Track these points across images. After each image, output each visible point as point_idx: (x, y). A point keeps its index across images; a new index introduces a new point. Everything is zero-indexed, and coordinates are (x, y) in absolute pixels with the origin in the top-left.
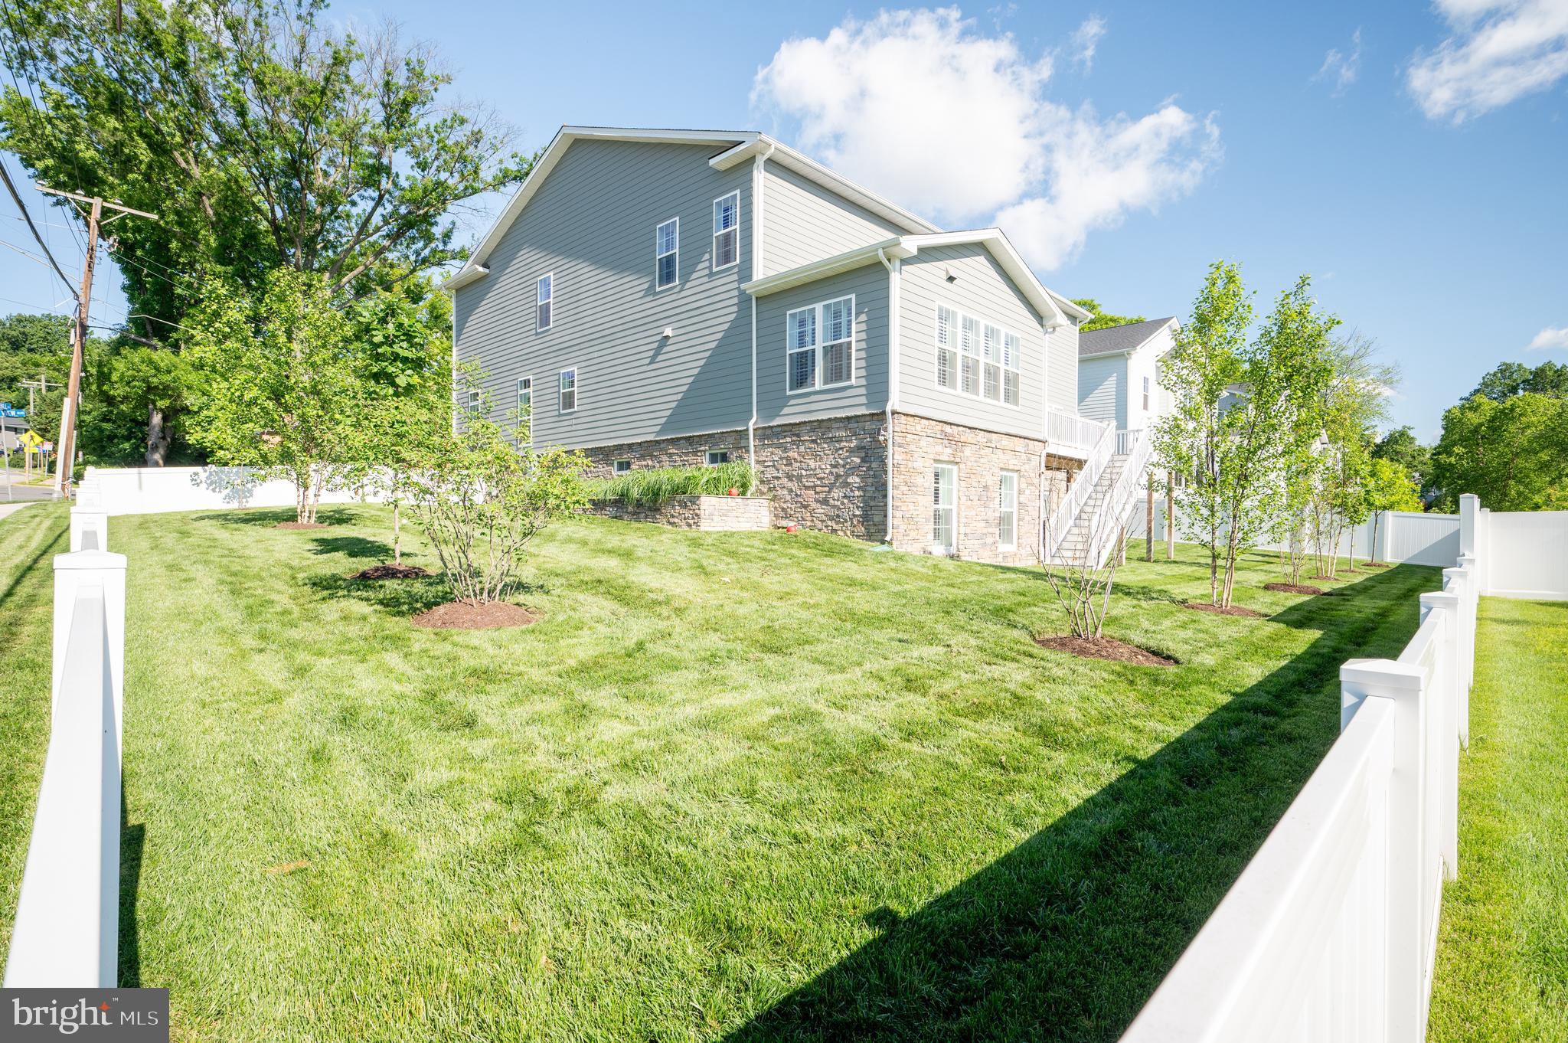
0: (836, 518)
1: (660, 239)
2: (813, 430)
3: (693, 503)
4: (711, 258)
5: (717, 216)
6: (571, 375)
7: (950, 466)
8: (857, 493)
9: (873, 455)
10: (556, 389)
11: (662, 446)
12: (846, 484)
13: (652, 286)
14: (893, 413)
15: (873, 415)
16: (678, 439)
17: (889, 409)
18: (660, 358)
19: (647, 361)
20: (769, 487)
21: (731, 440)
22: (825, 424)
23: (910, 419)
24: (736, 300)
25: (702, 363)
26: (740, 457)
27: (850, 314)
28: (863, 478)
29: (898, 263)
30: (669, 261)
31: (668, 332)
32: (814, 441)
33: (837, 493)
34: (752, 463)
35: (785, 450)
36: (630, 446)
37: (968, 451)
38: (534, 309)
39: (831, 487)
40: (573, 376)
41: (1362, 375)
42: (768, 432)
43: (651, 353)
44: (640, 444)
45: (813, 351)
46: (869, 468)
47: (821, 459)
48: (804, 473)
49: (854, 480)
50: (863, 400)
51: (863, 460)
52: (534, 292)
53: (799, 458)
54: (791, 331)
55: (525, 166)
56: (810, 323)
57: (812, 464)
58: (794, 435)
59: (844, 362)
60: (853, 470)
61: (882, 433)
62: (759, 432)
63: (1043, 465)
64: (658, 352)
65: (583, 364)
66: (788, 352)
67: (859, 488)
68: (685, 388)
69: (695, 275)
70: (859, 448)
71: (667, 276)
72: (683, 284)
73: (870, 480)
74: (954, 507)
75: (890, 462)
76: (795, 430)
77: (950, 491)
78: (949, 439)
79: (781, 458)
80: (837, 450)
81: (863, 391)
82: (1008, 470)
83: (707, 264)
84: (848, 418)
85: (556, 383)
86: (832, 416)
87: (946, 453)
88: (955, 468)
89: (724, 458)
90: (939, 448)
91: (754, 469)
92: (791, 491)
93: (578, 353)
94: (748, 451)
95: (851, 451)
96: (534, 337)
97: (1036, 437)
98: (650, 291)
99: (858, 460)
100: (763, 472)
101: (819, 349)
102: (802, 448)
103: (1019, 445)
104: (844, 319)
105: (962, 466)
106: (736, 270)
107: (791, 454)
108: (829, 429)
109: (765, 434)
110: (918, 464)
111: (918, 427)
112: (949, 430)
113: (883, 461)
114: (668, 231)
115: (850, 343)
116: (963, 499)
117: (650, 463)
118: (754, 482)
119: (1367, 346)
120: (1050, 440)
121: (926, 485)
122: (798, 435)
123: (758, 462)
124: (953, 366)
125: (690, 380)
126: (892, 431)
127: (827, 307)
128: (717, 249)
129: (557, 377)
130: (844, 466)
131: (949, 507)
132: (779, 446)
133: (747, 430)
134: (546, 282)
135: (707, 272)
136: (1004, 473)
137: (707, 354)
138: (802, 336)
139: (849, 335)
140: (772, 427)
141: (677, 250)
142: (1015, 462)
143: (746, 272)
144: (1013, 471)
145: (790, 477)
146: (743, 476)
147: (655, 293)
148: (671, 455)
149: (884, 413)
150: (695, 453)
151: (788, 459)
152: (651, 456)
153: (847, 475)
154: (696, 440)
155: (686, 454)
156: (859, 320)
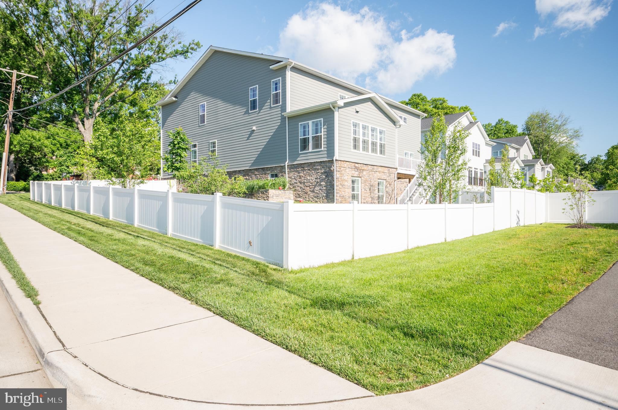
0: (317, 197)
1: (251, 93)
2: (309, 166)
3: (266, 192)
4: (271, 102)
5: (273, 86)
6: (214, 143)
7: (358, 178)
8: (324, 188)
9: (329, 175)
10: (208, 148)
11: (252, 171)
12: (320, 185)
13: (248, 111)
14: (336, 160)
15: (329, 161)
16: (259, 169)
17: (334, 159)
18: (251, 138)
19: (246, 139)
20: (293, 187)
21: (279, 169)
22: (313, 164)
23: (342, 162)
24: (280, 118)
25: (267, 140)
26: (282, 176)
27: (321, 125)
28: (326, 183)
29: (337, 108)
30: (254, 102)
31: (254, 128)
32: (309, 170)
33: (317, 188)
34: (287, 178)
35: (299, 173)
36: (239, 171)
37: (365, 173)
38: (198, 116)
39: (315, 186)
40: (215, 143)
41: (565, 133)
42: (293, 166)
43: (248, 136)
44: (243, 170)
45: (309, 138)
46: (328, 179)
47: (312, 176)
48: (306, 181)
49: (323, 183)
50: (326, 156)
51: (326, 177)
52: (198, 109)
53: (304, 176)
54: (301, 130)
55: (185, 49)
56: (307, 127)
57: (309, 178)
58: (302, 167)
59: (320, 142)
60: (322, 180)
61: (332, 167)
62: (289, 166)
63: (396, 177)
64: (250, 135)
65: (220, 139)
66: (300, 138)
67: (325, 186)
68: (261, 150)
69: (264, 108)
70: (325, 172)
71: (254, 107)
72: (260, 110)
73: (328, 184)
74: (360, 193)
75: (335, 177)
76: (302, 166)
77: (358, 187)
78: (357, 169)
79: (298, 176)
80: (317, 173)
81: (326, 152)
82: (381, 179)
83: (269, 104)
84: (321, 162)
85: (208, 146)
86: (315, 161)
87: (356, 174)
88: (360, 179)
89: (276, 176)
90: (353, 172)
91: (287, 179)
92: (301, 188)
93: (217, 135)
94: (285, 173)
95: (322, 173)
96: (198, 128)
97: (393, 167)
98: (247, 113)
99: (324, 177)
100: (291, 181)
101: (310, 136)
102: (305, 172)
103: (386, 170)
104: (319, 127)
105: (363, 178)
106: (280, 107)
107: (301, 174)
108: (314, 165)
109: (291, 167)
110: (346, 178)
111: (345, 165)
112: (357, 166)
113: (333, 177)
114: (254, 90)
115: (321, 135)
116: (363, 190)
117: (247, 178)
118: (288, 185)
119: (566, 120)
120: (398, 168)
121: (349, 185)
122: (303, 168)
123: (289, 177)
124: (359, 143)
125: (263, 146)
126: (336, 167)
127: (313, 122)
128: (273, 98)
129: (208, 144)
130: (320, 179)
131: (358, 193)
132: (296, 171)
133: (285, 166)
134: (203, 106)
135: (269, 106)
136: (380, 180)
137: (270, 137)
138: (304, 132)
139: (321, 133)
140: (294, 165)
141: (257, 98)
142: (385, 176)
143: (284, 108)
144: (383, 179)
145: (301, 183)
146: (284, 182)
147: (249, 113)
148: (256, 175)
149: (333, 160)
150: (265, 174)
151: (300, 176)
152: (248, 175)
153: (321, 182)
154: (265, 169)
155: (262, 174)
156: (324, 127)
